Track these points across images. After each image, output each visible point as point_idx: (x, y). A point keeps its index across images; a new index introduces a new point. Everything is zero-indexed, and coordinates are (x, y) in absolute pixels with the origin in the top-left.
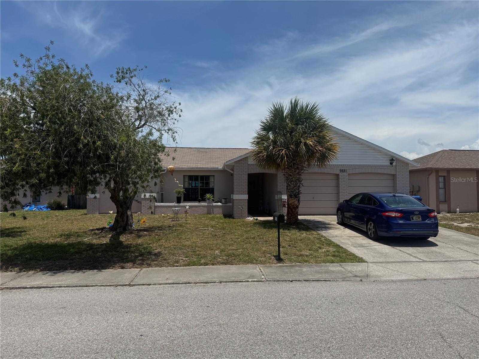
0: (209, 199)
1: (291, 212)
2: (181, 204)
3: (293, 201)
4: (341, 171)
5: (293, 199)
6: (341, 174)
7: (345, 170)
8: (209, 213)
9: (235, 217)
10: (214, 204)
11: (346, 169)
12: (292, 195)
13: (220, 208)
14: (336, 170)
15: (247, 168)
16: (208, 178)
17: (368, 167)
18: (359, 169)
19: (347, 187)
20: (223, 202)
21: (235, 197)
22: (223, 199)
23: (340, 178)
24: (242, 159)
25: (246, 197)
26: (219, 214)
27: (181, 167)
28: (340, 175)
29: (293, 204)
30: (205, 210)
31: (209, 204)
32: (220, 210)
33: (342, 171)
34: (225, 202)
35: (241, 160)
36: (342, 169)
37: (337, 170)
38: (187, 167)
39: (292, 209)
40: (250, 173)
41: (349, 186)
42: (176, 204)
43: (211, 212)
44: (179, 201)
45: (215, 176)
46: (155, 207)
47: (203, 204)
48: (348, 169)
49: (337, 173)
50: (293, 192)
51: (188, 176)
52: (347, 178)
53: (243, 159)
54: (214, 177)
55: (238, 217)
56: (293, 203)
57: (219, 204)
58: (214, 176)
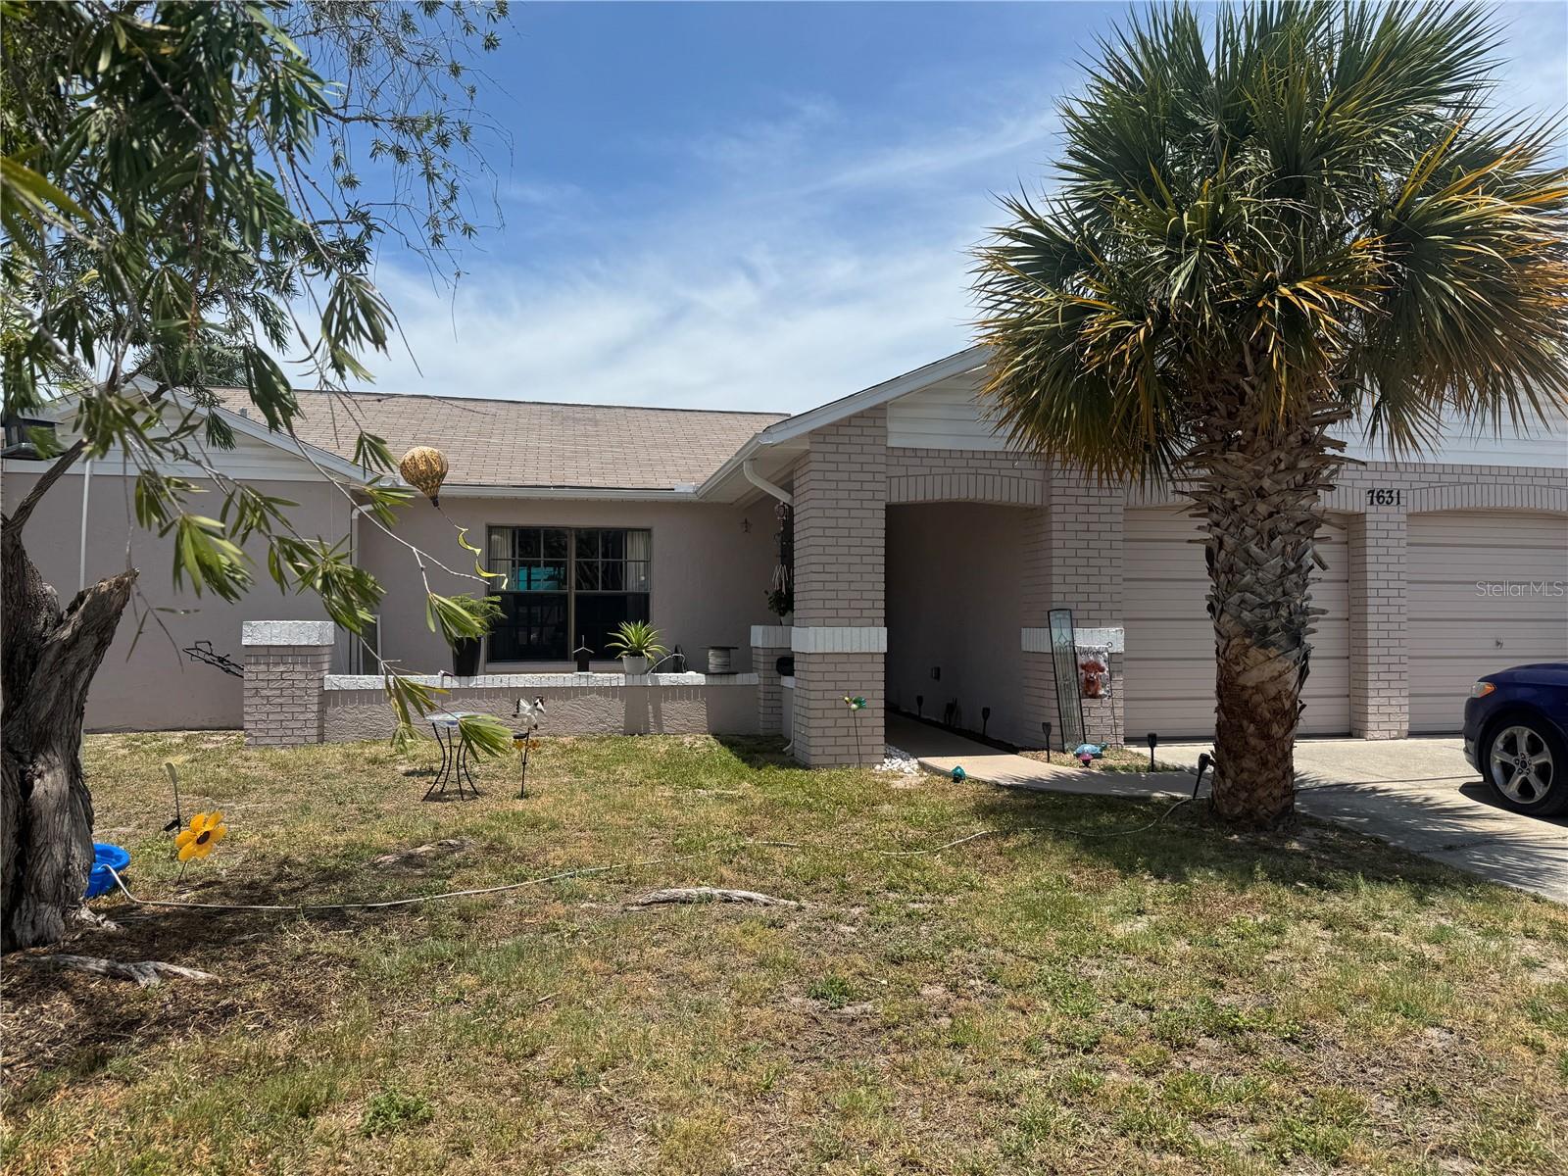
0: (636, 653)
1: (1261, 744)
2: (481, 681)
3: (1278, 666)
4: (1375, 499)
5: (1273, 652)
6: (1375, 515)
7: (1394, 494)
8: (635, 728)
9: (813, 761)
10: (667, 679)
11: (1396, 486)
12: (1273, 625)
13: (696, 697)
14: (1349, 490)
15: (883, 468)
16: (613, 542)
17: (1500, 480)
18: (1458, 488)
19: (1404, 584)
20: (711, 668)
21: (808, 639)
22: (711, 652)
23: (1369, 534)
24: (855, 416)
25: (875, 639)
26: (693, 731)
27: (473, 481)
28: (1368, 518)
29: (1272, 691)
30: (617, 710)
31: (637, 681)
32: (698, 712)
33: (1377, 496)
34: (725, 665)
35: (848, 422)
36: (1378, 486)
37: (1356, 492)
38: (505, 482)
39: (1268, 724)
40: (895, 500)
41: (1409, 582)
42: (452, 683)
43: (648, 723)
44: (465, 662)
45: (655, 532)
46: (327, 698)
47: (602, 677)
48: (1407, 486)
49: (1357, 510)
50: (1277, 605)
51: (509, 533)
52: (1404, 535)
53: (861, 415)
54: (650, 536)
55: (831, 760)
56: (1273, 679)
57: (693, 678)
58: (648, 531)
